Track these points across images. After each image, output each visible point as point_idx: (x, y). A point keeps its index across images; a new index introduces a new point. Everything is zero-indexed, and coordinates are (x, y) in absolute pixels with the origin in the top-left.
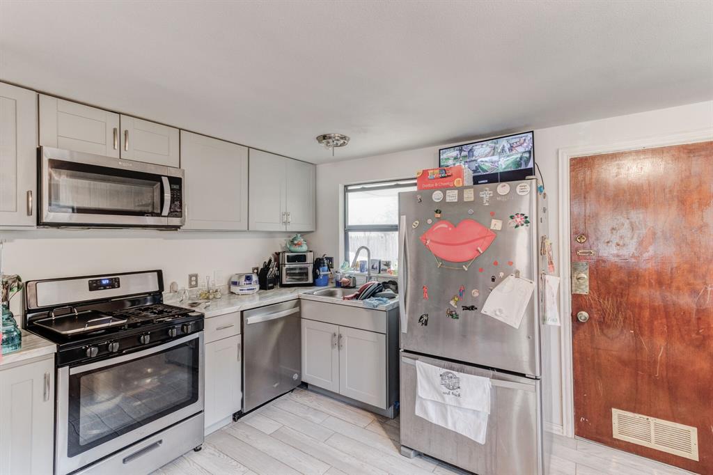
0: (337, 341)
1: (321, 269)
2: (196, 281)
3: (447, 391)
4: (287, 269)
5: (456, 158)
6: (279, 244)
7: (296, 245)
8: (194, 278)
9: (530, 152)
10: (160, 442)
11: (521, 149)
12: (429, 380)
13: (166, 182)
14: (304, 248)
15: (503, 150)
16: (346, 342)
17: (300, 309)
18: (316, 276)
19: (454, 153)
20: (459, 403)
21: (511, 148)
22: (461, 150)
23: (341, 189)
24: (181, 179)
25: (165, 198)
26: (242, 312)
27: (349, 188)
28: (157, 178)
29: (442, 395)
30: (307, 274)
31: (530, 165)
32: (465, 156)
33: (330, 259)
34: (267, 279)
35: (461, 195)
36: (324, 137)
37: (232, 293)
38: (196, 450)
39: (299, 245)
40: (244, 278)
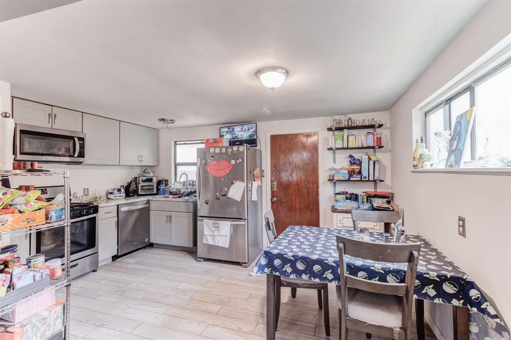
0: (169, 219)
1: (161, 186)
2: (88, 192)
3: (215, 229)
4: (141, 186)
5: (227, 132)
6: (136, 173)
7: (147, 173)
8: (86, 191)
9: (255, 132)
10: (77, 264)
11: (252, 130)
12: (209, 227)
13: (76, 140)
14: (152, 175)
15: (245, 130)
16: (173, 219)
17: (149, 205)
18: (158, 189)
19: (226, 130)
20: (219, 233)
21: (248, 130)
22: (229, 129)
23: (173, 143)
24: (83, 138)
25: (77, 148)
26: (118, 205)
27: (177, 143)
28: (72, 138)
29: (213, 231)
30: (153, 189)
31: (255, 137)
32: (231, 131)
33: (167, 181)
34: (130, 191)
35: (221, 150)
36: (163, 120)
37: (109, 199)
38: (94, 271)
39: (149, 173)
40: (116, 190)
